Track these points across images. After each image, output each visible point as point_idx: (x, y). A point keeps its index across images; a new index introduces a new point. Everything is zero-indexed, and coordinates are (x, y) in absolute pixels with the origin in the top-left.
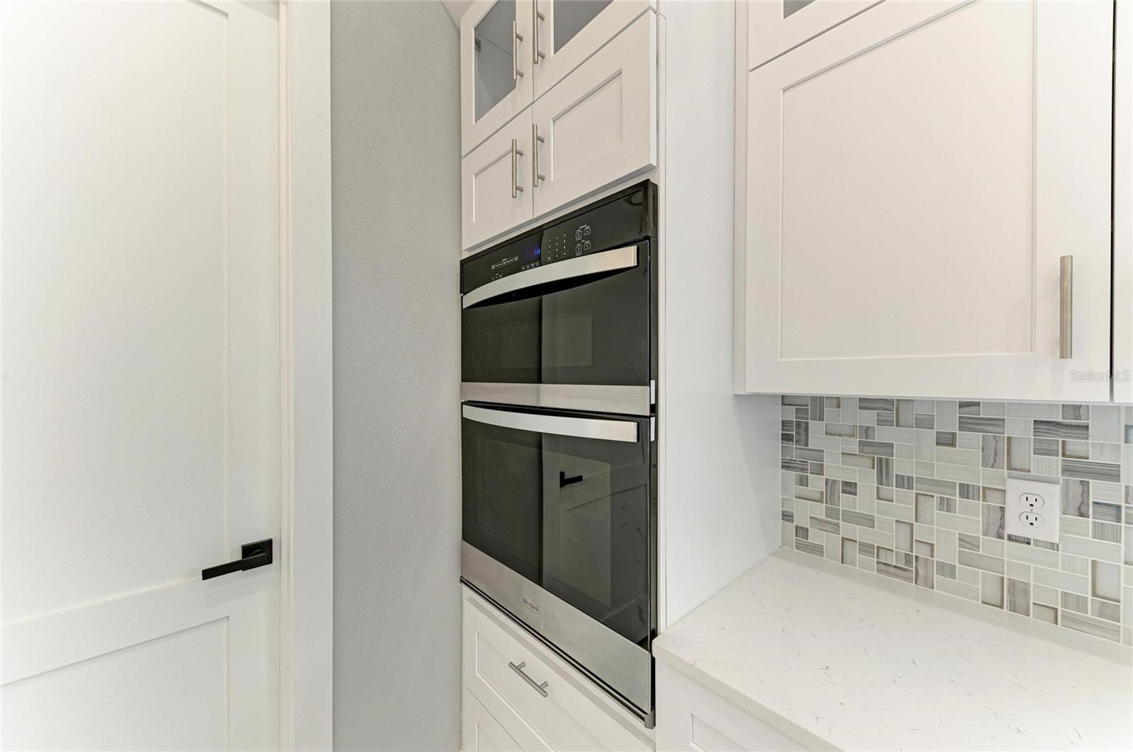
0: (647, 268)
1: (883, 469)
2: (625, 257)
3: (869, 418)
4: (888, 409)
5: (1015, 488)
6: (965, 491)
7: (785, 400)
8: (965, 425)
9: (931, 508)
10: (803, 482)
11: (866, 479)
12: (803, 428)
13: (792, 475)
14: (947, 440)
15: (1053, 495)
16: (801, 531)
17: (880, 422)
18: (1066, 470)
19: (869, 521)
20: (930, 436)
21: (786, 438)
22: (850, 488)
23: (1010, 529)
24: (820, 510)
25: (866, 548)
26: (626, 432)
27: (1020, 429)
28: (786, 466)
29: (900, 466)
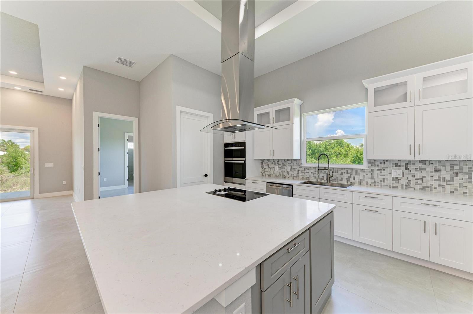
0: (245, 149)
1: (268, 166)
2: (243, 148)
3: (267, 161)
4: (268, 160)
5: (276, 167)
6: (273, 167)
7: (261, 160)
8: (273, 162)
9: (271, 169)
10: (262, 169)
11: (267, 168)
12: (262, 163)
13: (262, 168)
14: (272, 163)
15: (277, 167)
16: (262, 174)
17: (268, 162)
18: (279, 165)
19: (267, 172)
21: (261, 164)
22: (266, 168)
23: (276, 170)
24: (264, 171)
26: (243, 162)
27: (276, 162)
28: (261, 167)
29: (269, 166)
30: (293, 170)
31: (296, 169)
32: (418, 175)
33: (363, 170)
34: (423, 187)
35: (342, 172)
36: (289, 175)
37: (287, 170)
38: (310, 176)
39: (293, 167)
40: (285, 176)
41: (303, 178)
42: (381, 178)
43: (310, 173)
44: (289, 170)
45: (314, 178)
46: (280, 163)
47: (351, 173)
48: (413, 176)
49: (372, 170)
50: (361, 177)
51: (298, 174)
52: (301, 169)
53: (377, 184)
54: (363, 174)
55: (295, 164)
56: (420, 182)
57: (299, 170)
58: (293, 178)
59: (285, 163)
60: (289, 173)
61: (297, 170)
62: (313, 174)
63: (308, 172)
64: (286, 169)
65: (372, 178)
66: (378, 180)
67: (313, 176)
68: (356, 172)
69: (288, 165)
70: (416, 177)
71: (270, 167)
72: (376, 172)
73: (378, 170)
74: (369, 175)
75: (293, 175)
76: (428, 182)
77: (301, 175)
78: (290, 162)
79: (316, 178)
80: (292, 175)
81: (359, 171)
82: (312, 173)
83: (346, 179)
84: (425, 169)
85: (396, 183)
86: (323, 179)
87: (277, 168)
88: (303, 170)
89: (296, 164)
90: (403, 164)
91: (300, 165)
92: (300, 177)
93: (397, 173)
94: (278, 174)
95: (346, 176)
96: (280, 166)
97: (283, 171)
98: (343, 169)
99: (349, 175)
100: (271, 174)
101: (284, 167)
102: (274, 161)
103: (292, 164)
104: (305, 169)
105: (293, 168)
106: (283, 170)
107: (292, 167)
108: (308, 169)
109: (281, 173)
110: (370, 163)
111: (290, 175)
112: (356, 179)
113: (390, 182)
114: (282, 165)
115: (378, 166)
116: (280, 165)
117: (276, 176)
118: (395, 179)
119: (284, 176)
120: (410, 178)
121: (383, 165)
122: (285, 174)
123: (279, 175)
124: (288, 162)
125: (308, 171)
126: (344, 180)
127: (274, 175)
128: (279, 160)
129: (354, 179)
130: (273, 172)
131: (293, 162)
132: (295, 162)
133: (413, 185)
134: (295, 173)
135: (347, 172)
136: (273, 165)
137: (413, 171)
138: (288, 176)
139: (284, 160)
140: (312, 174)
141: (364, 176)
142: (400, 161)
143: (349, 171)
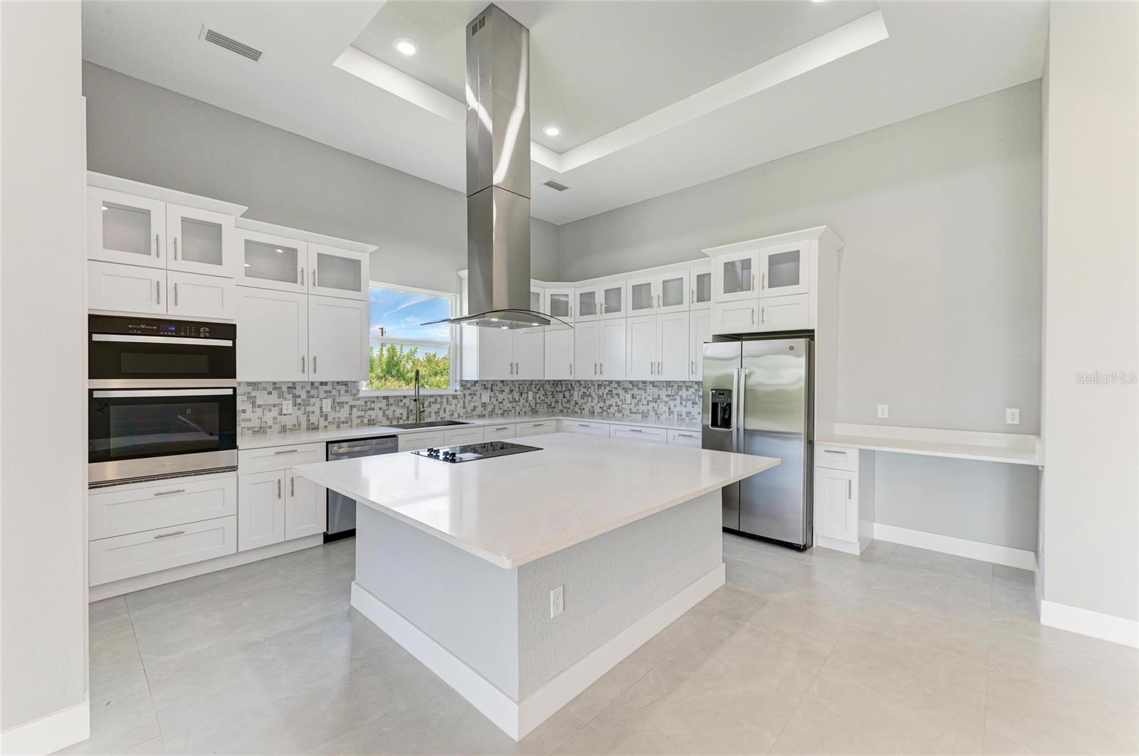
1: (254, 403)
2: (223, 342)
3: (249, 389)
5: (284, 403)
6: (274, 406)
8: (274, 389)
9: (266, 411)
14: (270, 393)
15: (289, 403)
18: (293, 397)
19: (250, 420)
20: (266, 392)
23: (284, 413)
25: (249, 429)
26: (230, 392)
27: (284, 389)
29: (259, 402)
30: (338, 408)
31: (347, 403)
32: (500, 397)
33: (455, 397)
34: (504, 411)
35: (430, 402)
36: (326, 420)
37: (321, 408)
38: (377, 416)
39: (338, 400)
40: (316, 424)
41: (362, 422)
42: (473, 404)
43: (377, 409)
44: (327, 408)
45: (385, 418)
46: (297, 392)
47: (441, 403)
48: (497, 400)
49: (465, 395)
50: (453, 408)
51: (350, 414)
52: (357, 403)
53: (469, 414)
54: (455, 401)
55: (343, 392)
56: (501, 405)
57: (352, 407)
58: (338, 427)
59: (313, 392)
60: (326, 416)
61: (347, 407)
62: (384, 412)
63: (373, 409)
64: (318, 405)
65: (464, 407)
66: (469, 408)
67: (383, 416)
68: (448, 399)
69: (322, 395)
70: (499, 400)
71: (260, 406)
72: (468, 398)
73: (470, 394)
74: (462, 401)
75: (337, 420)
76: (507, 405)
77: (358, 417)
78: (328, 388)
79: (388, 419)
80: (334, 419)
81: (450, 399)
82: (380, 409)
83: (435, 412)
84: (504, 391)
85: (485, 410)
86: (401, 419)
87: (288, 406)
88: (362, 406)
89: (347, 391)
90: (490, 386)
91: (355, 395)
92: (356, 421)
93: (486, 397)
94: (289, 421)
95: (435, 407)
96: (299, 401)
97: (308, 414)
98: (431, 396)
99: (438, 406)
100: (264, 425)
101: (312, 400)
102: (278, 386)
103: (334, 392)
104: (366, 402)
105: (338, 403)
106: (310, 409)
107: (334, 400)
108: (373, 402)
109: (303, 419)
110: (462, 386)
111: (330, 419)
112: (447, 412)
113: (479, 411)
114: (304, 395)
115: (469, 389)
116: (299, 397)
117: (284, 429)
118: (484, 405)
119: (313, 424)
120: (495, 403)
121: (473, 388)
122: (313, 419)
123: (294, 425)
124: (325, 388)
125: (373, 406)
126: (433, 414)
127: (277, 428)
128: (294, 383)
129: (445, 412)
130: (275, 418)
131: (339, 387)
132: (343, 388)
133: (497, 411)
134: (344, 412)
135: (435, 402)
136: (273, 399)
137: (497, 392)
138: (322, 423)
139: (312, 384)
140: (382, 411)
141: (456, 405)
142: (487, 381)
143: (439, 400)
